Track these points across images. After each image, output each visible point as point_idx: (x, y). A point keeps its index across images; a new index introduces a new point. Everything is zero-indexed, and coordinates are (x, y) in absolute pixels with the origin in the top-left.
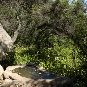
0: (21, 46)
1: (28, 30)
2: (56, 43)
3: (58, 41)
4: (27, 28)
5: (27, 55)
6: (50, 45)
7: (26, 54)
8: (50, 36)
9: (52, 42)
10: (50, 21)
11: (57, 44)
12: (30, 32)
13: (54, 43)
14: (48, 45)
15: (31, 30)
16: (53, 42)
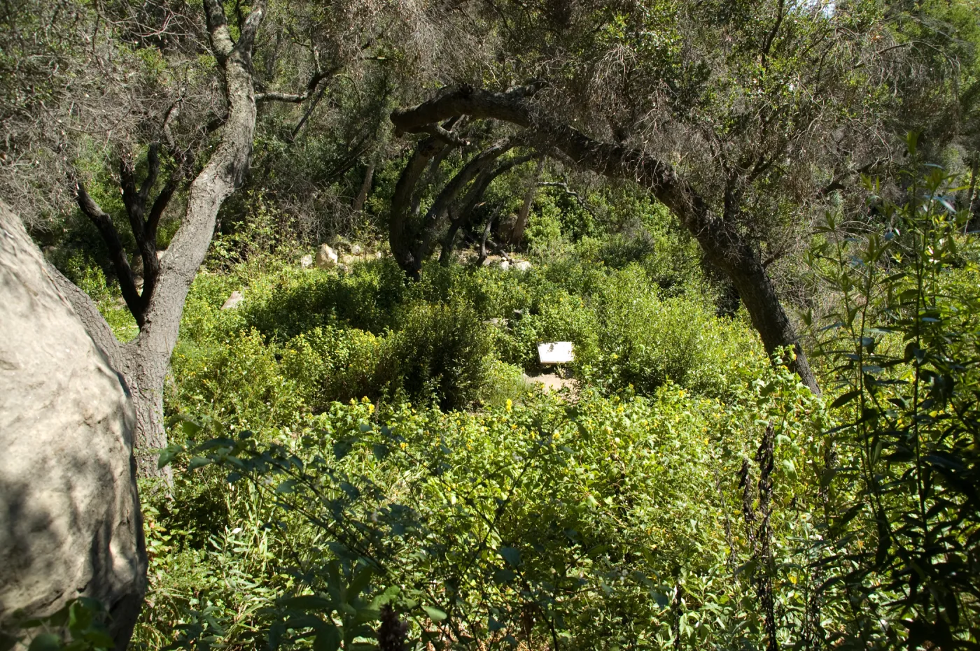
0: (273, 249)
1: (331, 117)
2: (546, 218)
3: (564, 204)
4: (324, 103)
5: (318, 331)
6: (503, 235)
7: (314, 326)
8: (505, 167)
9: (517, 211)
10: (501, 58)
11: (554, 226)
12: (348, 137)
13: (534, 218)
14: (486, 230)
15: (355, 120)
16: (525, 206)
